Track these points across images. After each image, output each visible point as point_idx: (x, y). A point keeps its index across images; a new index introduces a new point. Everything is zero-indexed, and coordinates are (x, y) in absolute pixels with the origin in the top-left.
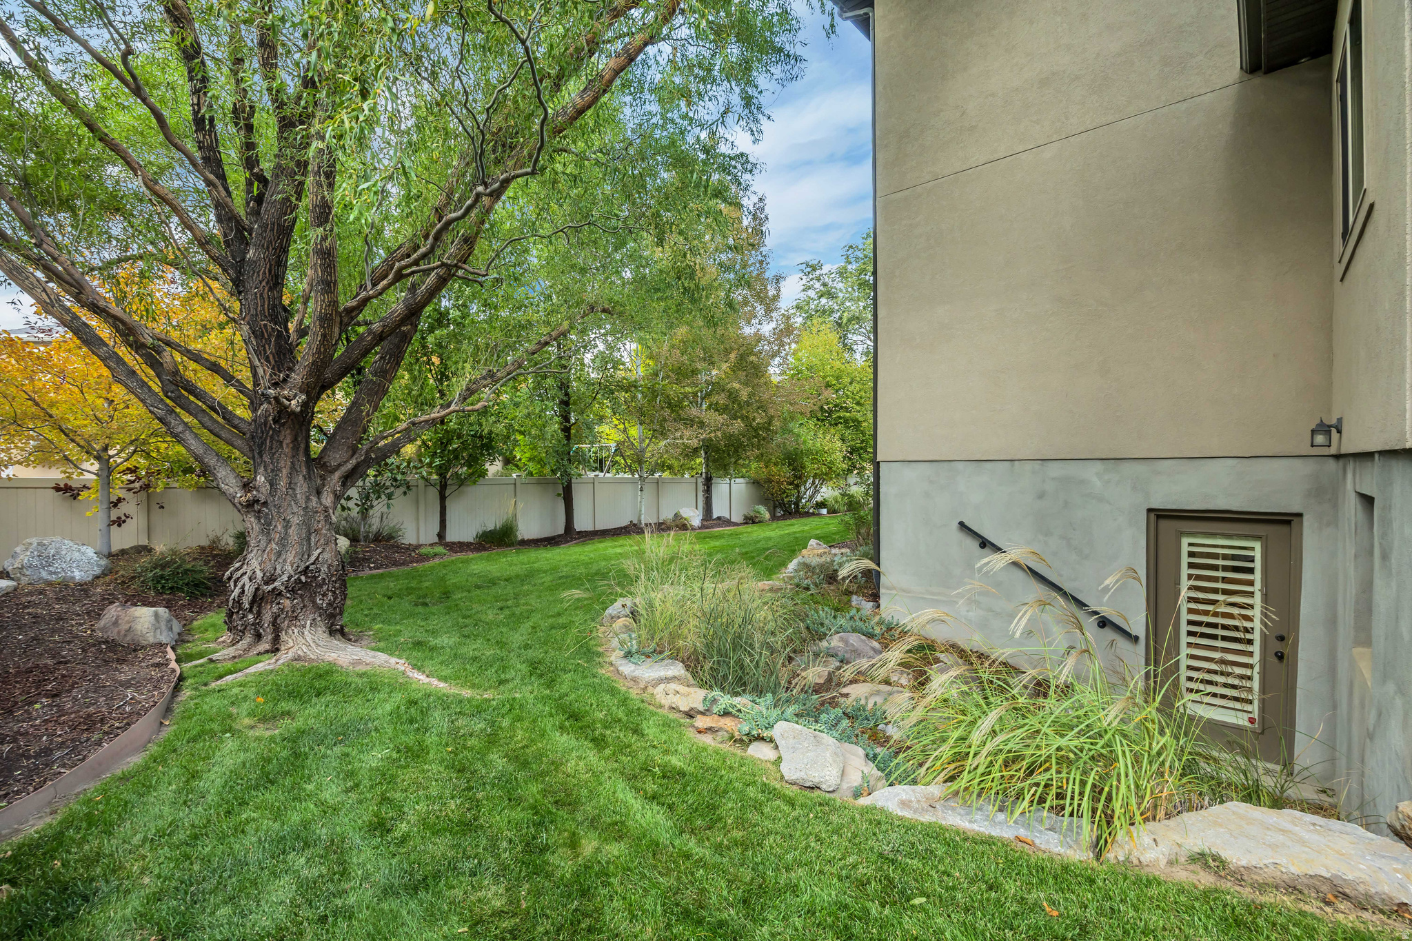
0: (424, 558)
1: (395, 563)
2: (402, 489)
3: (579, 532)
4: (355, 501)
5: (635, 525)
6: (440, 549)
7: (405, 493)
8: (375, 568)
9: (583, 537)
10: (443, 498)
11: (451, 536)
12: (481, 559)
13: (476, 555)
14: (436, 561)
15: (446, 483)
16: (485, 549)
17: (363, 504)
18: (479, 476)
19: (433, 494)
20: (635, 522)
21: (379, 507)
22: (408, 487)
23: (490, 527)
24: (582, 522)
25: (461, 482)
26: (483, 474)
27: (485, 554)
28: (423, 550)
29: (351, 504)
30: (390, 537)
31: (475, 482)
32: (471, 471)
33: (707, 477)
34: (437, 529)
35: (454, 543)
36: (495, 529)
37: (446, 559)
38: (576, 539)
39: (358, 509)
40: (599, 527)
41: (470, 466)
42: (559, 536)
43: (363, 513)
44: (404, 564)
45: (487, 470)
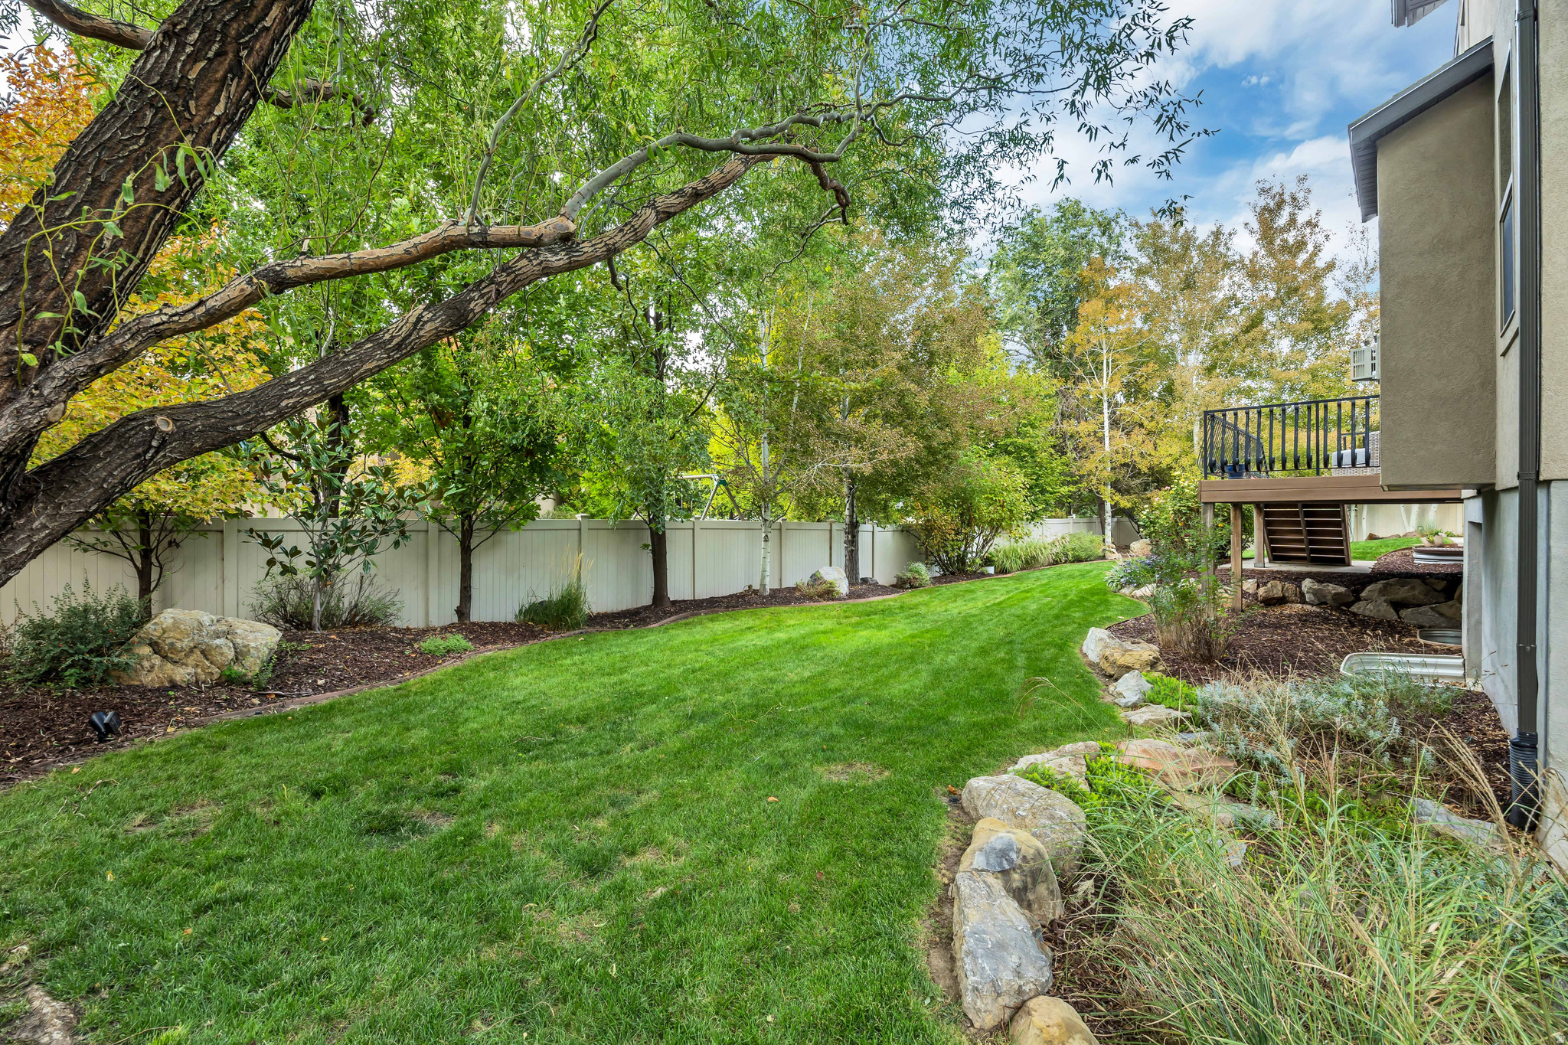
0: (429, 660)
1: (370, 675)
2: (393, 537)
3: (674, 603)
4: (306, 558)
5: (756, 592)
6: (457, 640)
7: (397, 544)
8: (326, 688)
9: (681, 611)
10: (466, 551)
11: (480, 613)
12: (528, 658)
13: (520, 649)
14: (449, 666)
15: (471, 527)
16: (534, 636)
17: (321, 562)
18: (526, 517)
19: (451, 544)
20: (756, 586)
21: (350, 567)
22: (403, 533)
23: (543, 596)
24: (678, 589)
25: (498, 525)
26: (531, 514)
27: (535, 646)
28: (429, 643)
29: (299, 563)
30: (372, 619)
31: (518, 526)
32: (512, 508)
33: (851, 522)
34: (457, 603)
35: (482, 626)
36: (550, 602)
37: (468, 660)
38: (672, 614)
39: (311, 571)
40: (702, 594)
41: (511, 499)
42: (646, 608)
43: (319, 577)
44: (386, 675)
45: (538, 507)
